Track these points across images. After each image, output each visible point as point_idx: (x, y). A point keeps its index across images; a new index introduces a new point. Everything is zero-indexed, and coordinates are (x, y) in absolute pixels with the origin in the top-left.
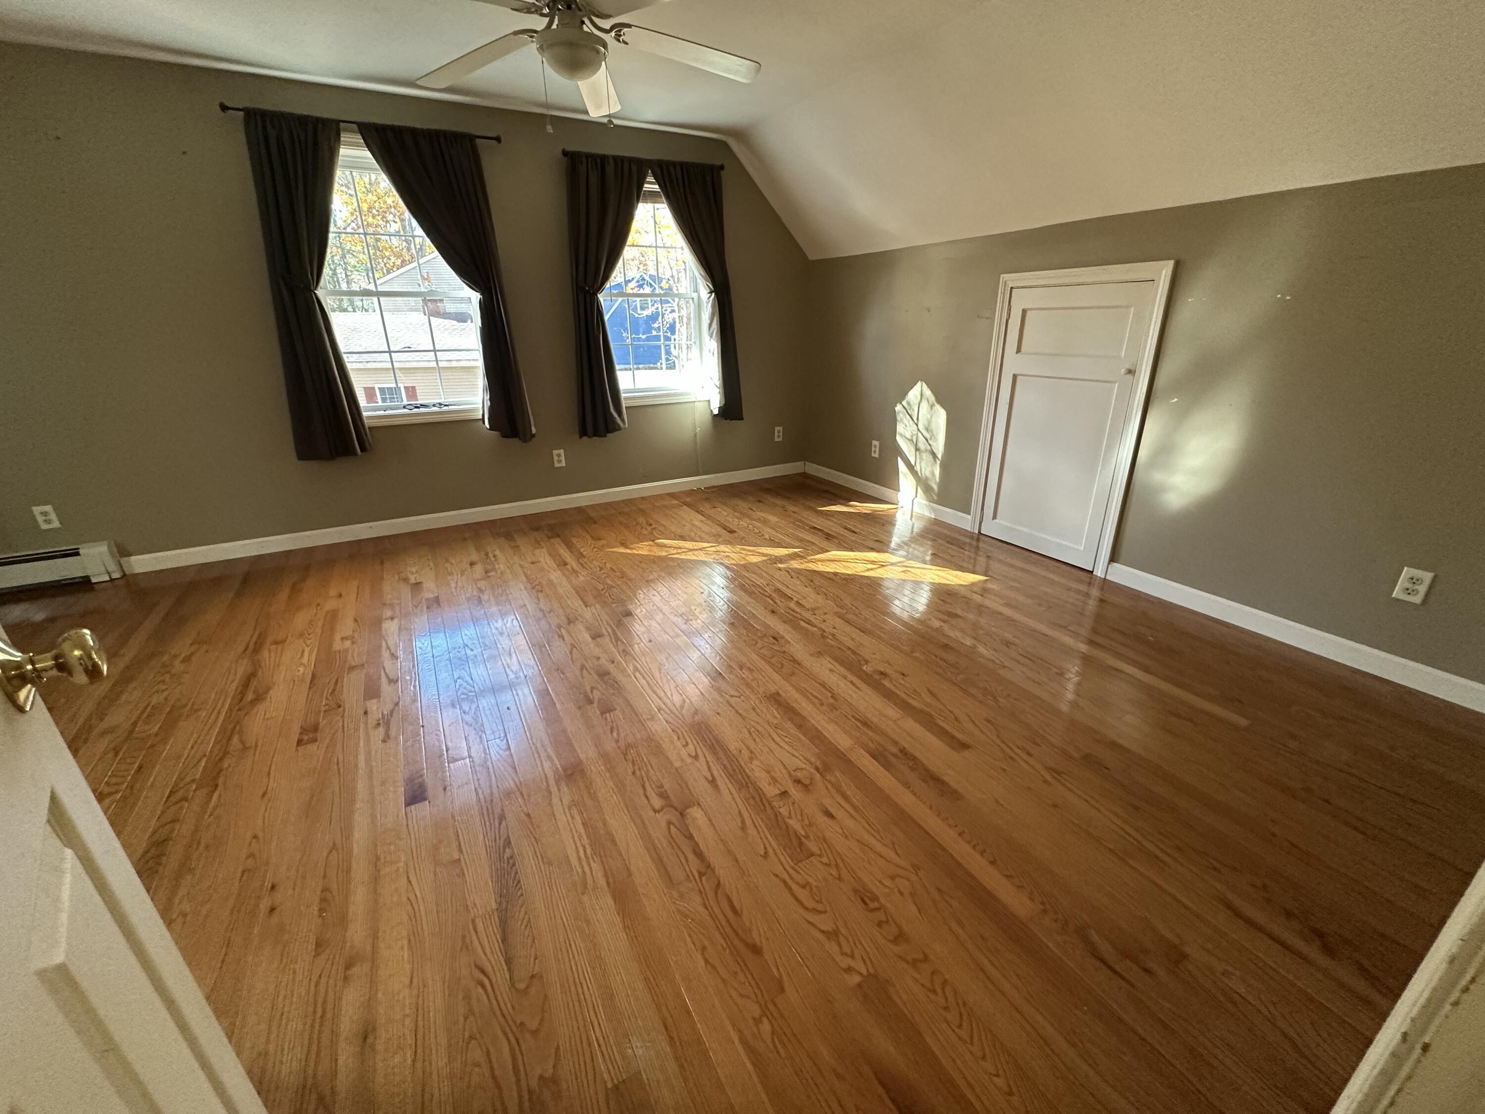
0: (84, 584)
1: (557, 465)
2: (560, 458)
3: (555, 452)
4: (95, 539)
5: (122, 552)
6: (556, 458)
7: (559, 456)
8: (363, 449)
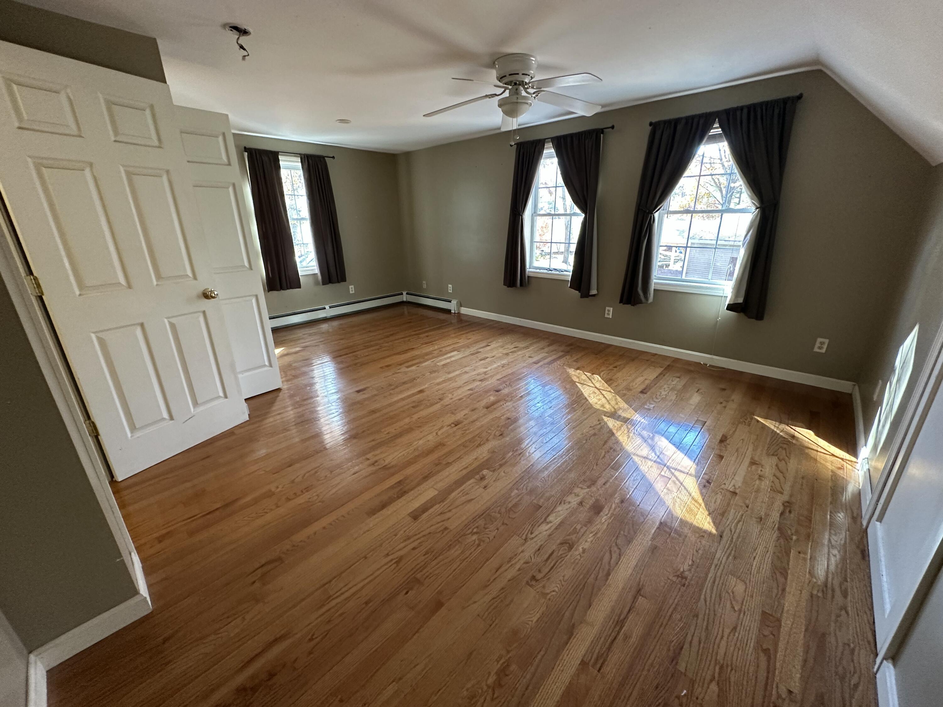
0: (448, 311)
1: (606, 316)
2: (609, 312)
3: (607, 308)
4: (455, 299)
5: (460, 305)
6: (606, 312)
7: (609, 311)
8: (521, 285)
